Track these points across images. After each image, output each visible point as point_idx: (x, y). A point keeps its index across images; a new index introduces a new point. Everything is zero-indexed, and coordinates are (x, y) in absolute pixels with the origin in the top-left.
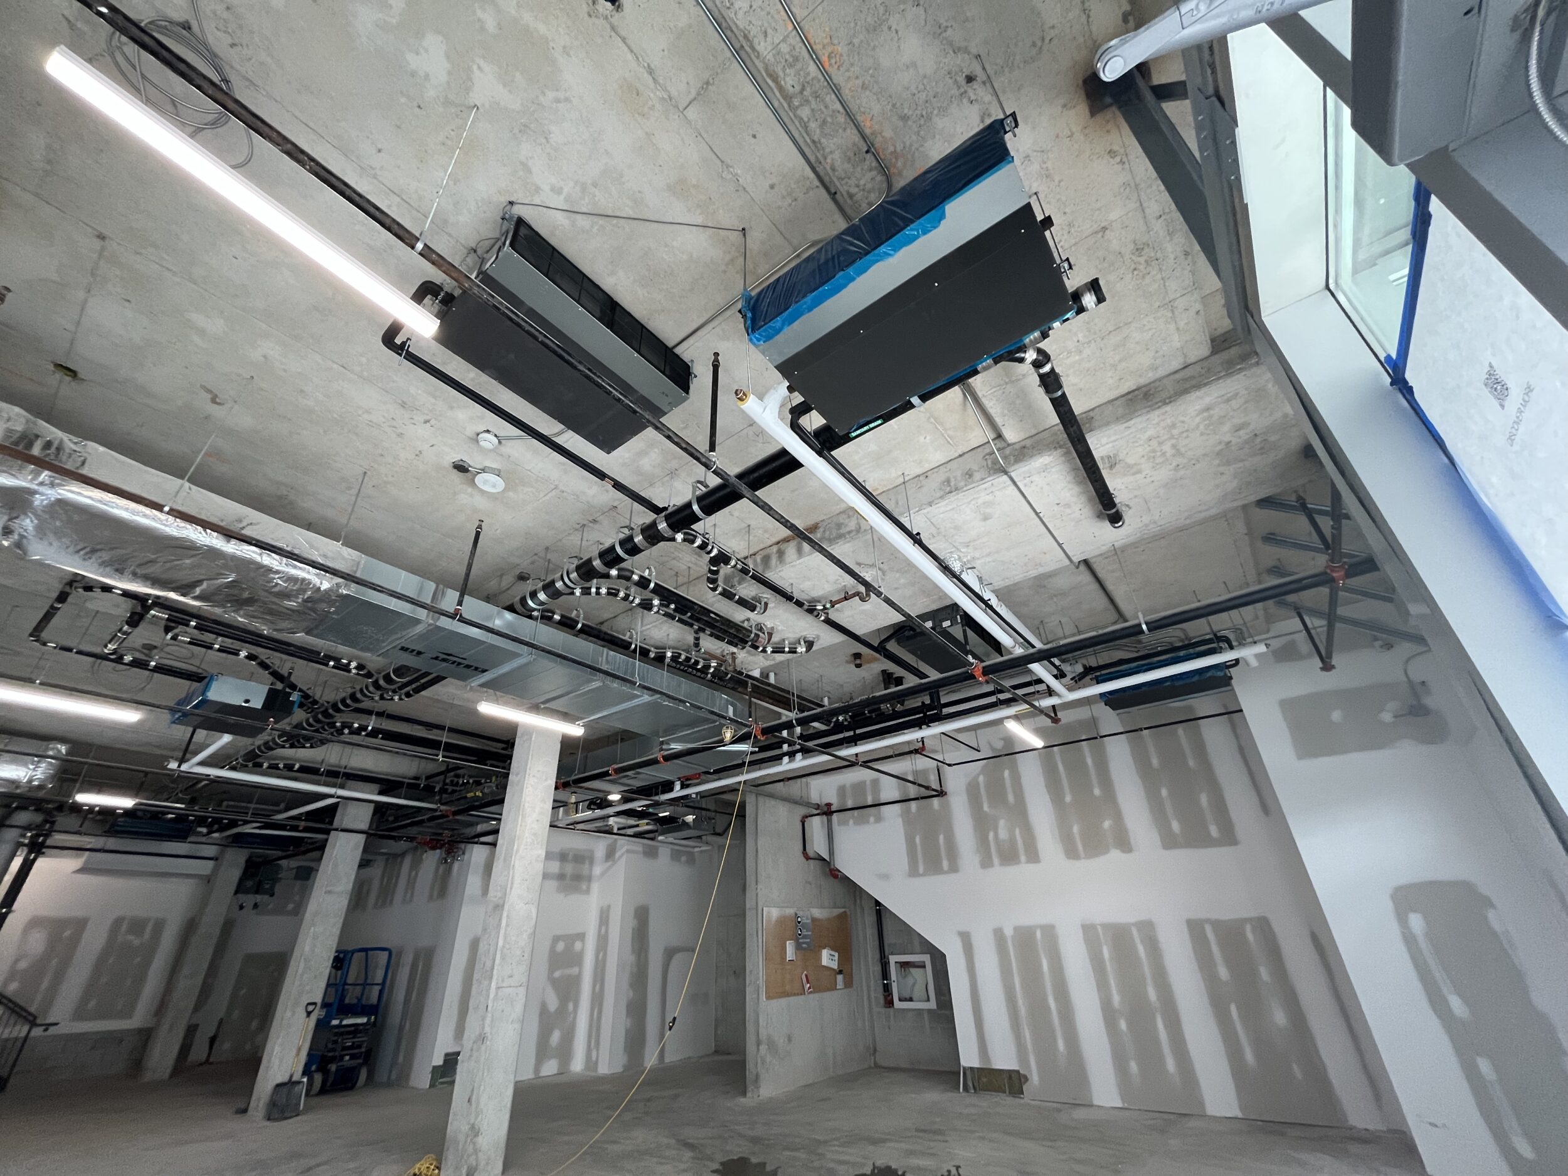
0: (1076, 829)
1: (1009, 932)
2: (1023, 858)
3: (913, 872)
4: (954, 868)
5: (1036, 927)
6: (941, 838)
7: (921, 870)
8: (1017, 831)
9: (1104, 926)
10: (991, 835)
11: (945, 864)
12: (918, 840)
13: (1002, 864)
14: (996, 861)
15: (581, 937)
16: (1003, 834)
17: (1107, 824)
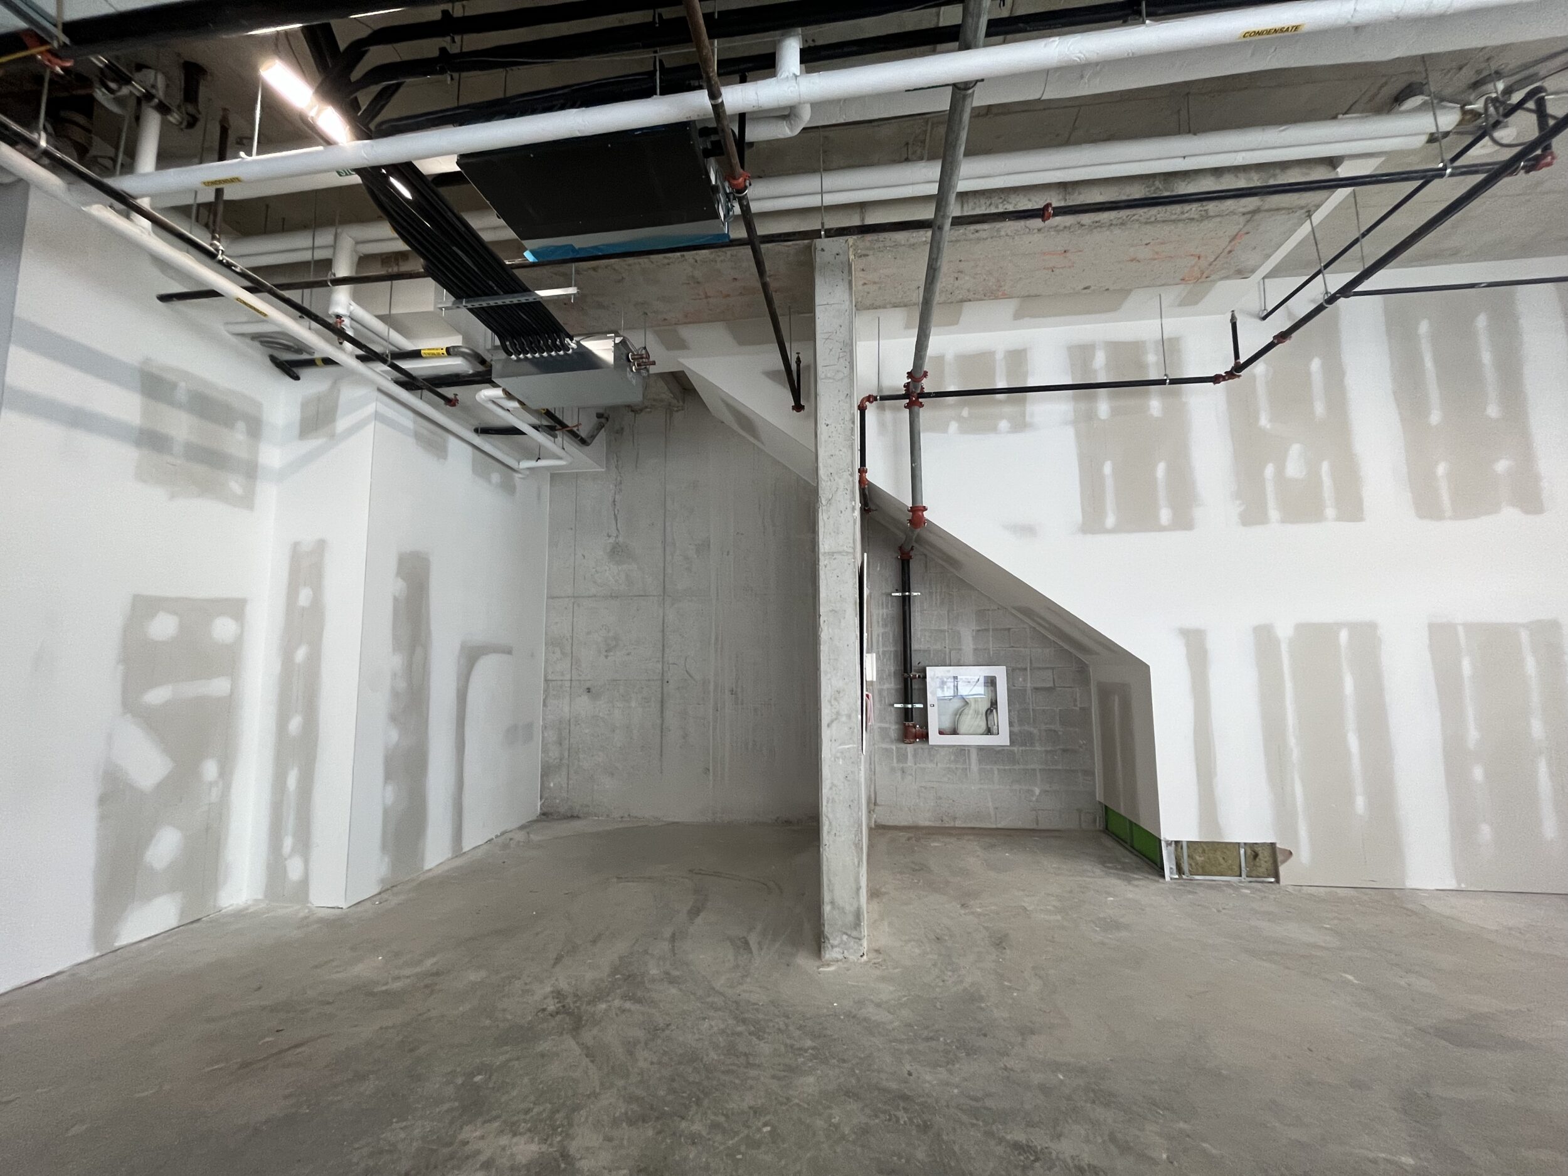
0: (1441, 469)
1: (1284, 631)
2: (1330, 512)
3: (1092, 523)
4: (1183, 521)
5: (1340, 625)
6: (1161, 470)
7: (1110, 521)
8: (1325, 467)
9: (1469, 627)
10: (1269, 470)
11: (1165, 515)
12: (1108, 469)
13: (1283, 521)
14: (1274, 514)
15: (236, 608)
16: (1294, 468)
17: (1502, 466)
